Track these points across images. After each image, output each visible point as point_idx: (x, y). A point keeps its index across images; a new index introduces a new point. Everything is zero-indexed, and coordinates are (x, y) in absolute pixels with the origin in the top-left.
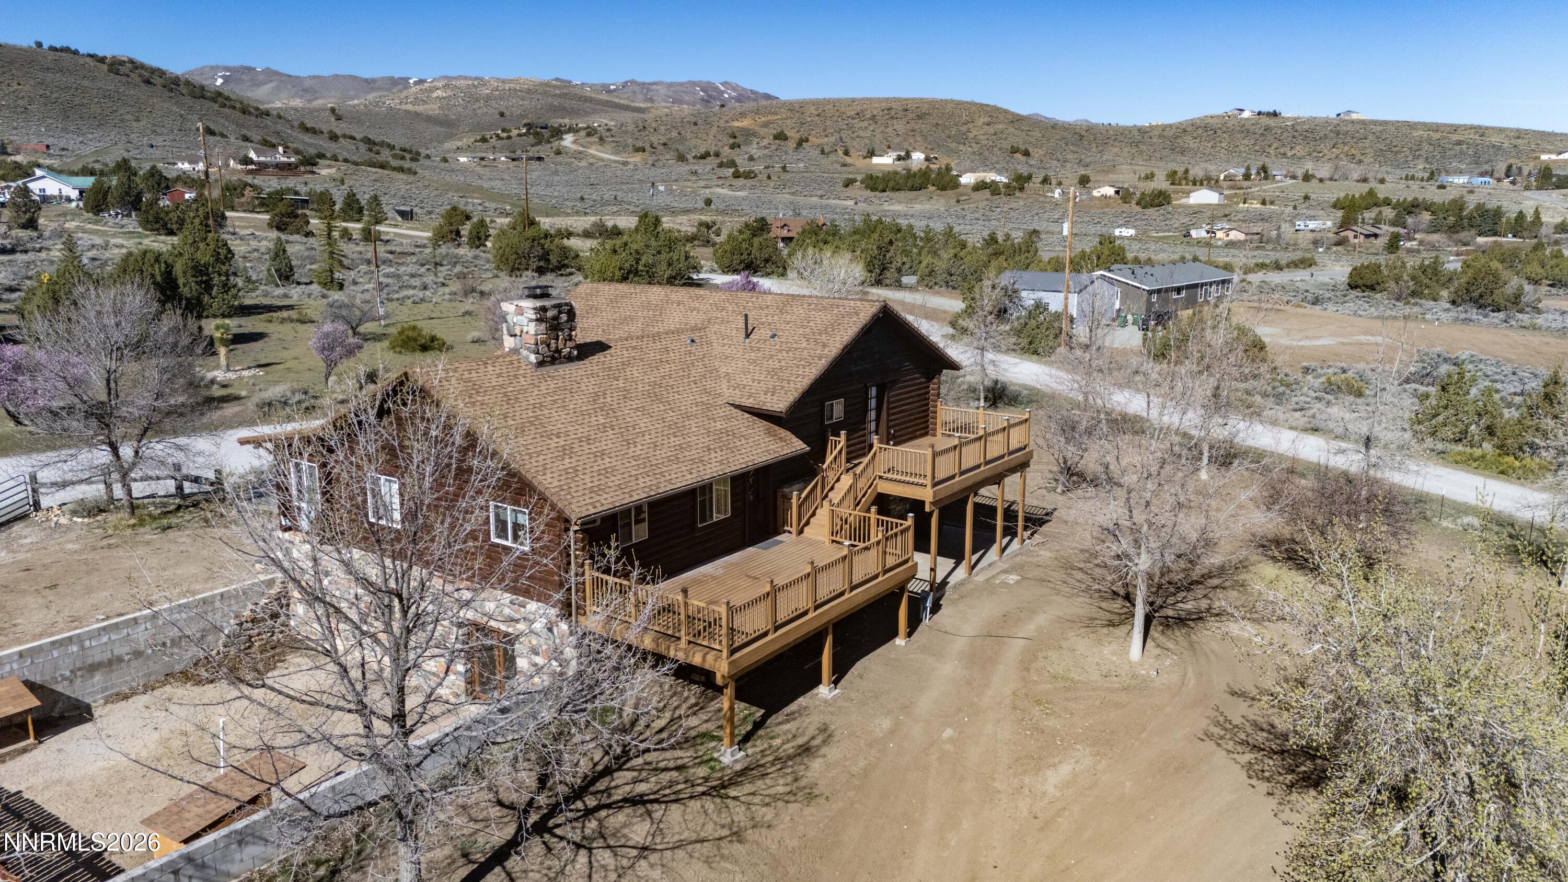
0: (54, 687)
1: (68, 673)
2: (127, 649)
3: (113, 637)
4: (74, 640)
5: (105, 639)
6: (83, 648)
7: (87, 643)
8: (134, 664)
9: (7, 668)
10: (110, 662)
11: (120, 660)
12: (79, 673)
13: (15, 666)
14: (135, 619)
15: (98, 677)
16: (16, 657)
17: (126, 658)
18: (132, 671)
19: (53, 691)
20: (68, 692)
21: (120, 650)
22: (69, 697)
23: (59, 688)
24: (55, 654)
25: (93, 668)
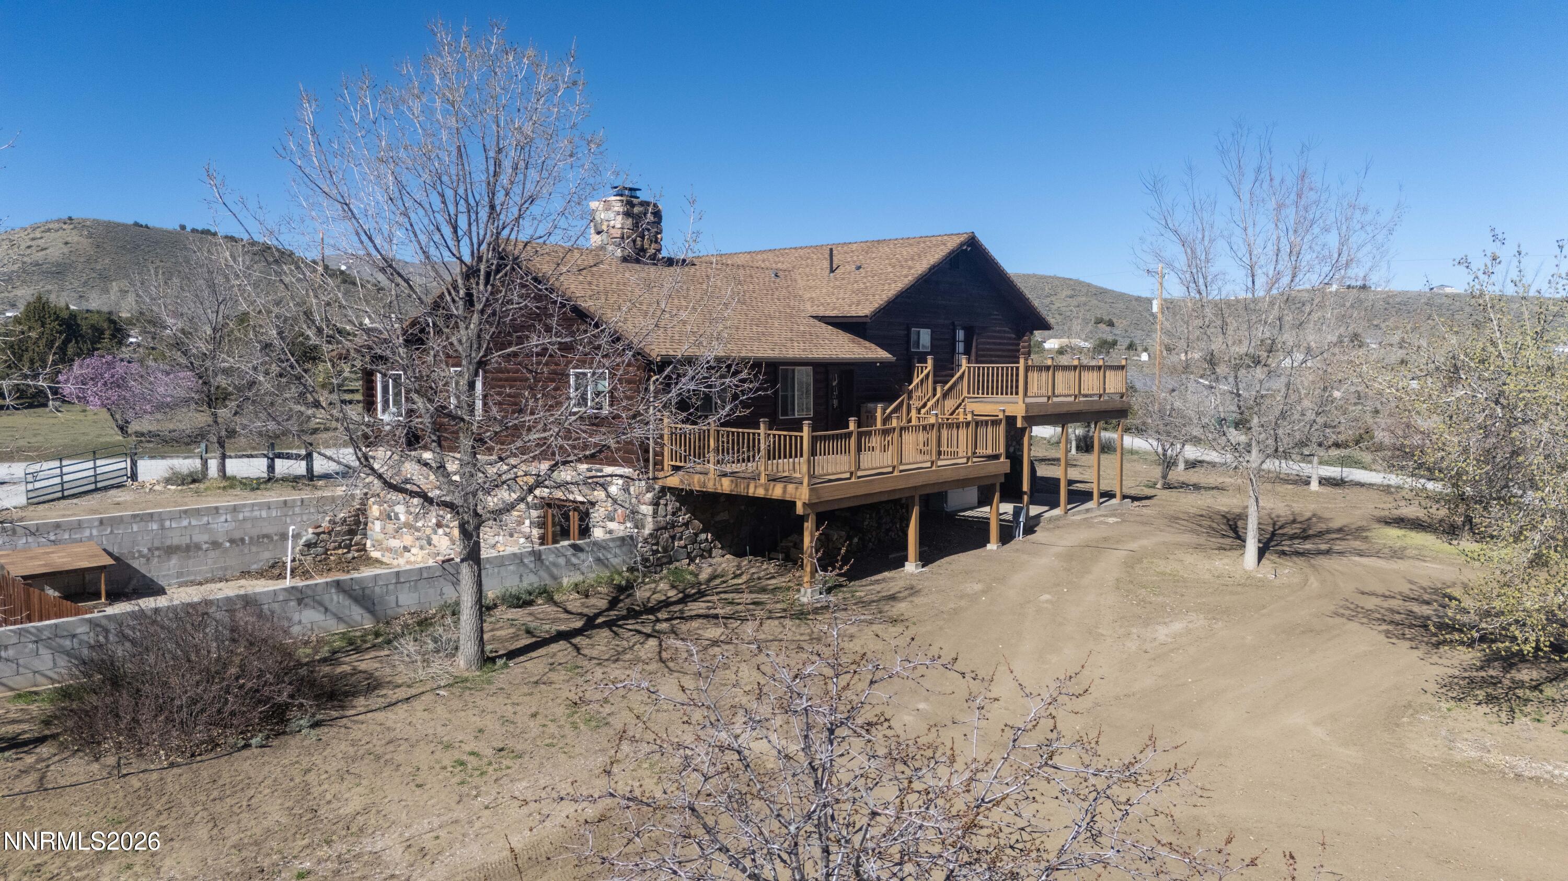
0: (130, 562)
1: (145, 551)
2: (206, 537)
3: (194, 522)
4: (155, 518)
5: (185, 523)
6: (162, 528)
7: (167, 523)
8: (212, 554)
9: (87, 533)
10: (188, 548)
11: (198, 547)
12: (157, 553)
13: (95, 532)
14: (217, 508)
15: (174, 561)
16: (96, 524)
17: (205, 546)
18: (210, 562)
19: (129, 566)
20: (143, 570)
21: (198, 538)
22: (144, 576)
23: (135, 564)
24: (135, 528)
25: (171, 550)
